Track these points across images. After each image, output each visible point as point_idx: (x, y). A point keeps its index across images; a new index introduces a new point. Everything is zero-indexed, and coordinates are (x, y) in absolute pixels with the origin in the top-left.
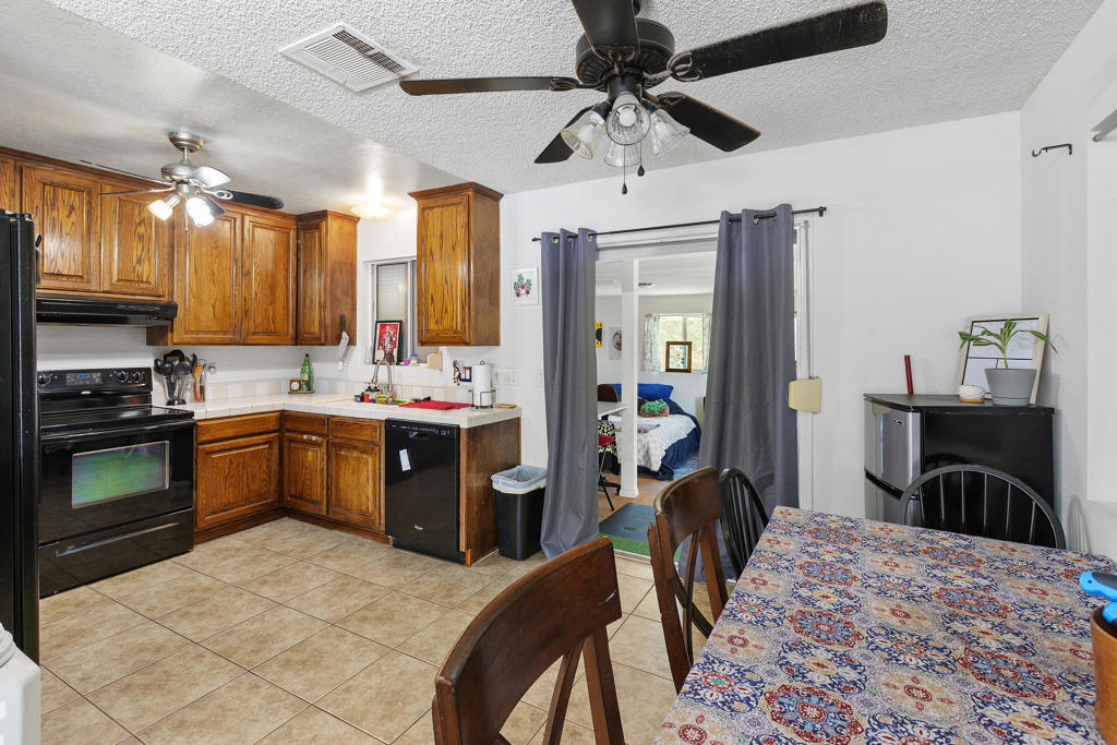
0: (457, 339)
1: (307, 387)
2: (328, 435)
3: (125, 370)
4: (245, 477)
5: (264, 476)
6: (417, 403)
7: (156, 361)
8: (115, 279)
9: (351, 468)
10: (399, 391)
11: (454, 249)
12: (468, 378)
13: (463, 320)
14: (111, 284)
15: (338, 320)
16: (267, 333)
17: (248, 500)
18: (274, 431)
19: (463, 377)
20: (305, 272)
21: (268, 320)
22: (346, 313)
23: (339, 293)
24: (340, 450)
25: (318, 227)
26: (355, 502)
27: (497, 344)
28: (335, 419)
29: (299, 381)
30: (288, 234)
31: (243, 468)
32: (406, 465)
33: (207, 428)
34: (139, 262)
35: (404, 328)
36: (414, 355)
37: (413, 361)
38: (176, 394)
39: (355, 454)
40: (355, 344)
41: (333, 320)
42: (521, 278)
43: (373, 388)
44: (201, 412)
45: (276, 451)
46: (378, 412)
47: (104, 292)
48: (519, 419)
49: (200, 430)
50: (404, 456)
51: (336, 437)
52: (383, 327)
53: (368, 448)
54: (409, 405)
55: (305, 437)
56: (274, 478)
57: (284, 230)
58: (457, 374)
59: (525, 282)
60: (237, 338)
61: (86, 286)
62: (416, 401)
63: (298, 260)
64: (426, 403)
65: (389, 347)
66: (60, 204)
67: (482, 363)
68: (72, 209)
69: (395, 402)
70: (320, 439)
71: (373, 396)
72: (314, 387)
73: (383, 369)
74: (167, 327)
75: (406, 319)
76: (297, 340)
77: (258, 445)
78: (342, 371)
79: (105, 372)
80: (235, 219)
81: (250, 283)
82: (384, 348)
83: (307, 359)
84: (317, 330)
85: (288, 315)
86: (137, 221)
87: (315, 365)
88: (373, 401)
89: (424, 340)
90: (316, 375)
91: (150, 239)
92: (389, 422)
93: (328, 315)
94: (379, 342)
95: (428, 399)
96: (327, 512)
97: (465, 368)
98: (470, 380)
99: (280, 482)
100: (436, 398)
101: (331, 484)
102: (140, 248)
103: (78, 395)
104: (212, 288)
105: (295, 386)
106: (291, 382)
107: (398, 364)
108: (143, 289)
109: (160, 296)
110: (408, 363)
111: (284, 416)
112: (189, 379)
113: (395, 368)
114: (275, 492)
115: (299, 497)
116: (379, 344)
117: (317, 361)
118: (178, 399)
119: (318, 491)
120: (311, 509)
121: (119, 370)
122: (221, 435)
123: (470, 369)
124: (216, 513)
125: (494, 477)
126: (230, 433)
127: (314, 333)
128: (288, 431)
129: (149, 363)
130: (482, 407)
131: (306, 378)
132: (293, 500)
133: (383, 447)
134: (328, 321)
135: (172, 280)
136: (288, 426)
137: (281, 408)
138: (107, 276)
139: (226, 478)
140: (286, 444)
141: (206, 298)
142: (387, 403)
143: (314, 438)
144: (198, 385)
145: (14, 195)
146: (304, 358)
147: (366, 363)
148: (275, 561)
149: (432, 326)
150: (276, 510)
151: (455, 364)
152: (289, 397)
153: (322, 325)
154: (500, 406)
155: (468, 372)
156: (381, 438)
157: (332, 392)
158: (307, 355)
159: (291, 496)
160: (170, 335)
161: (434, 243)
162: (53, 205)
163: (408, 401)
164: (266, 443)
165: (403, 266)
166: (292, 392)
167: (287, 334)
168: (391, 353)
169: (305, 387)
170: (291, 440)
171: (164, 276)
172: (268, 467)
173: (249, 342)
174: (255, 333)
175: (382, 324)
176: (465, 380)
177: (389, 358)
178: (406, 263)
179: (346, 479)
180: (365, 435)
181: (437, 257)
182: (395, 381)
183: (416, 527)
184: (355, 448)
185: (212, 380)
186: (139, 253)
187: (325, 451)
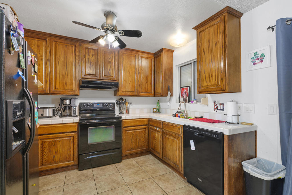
0: (218, 89)
1: (158, 111)
2: (162, 129)
3: (108, 103)
4: (137, 140)
5: (143, 140)
6: (197, 119)
7: (116, 101)
8: (103, 76)
9: (170, 143)
10: (189, 113)
11: (216, 45)
12: (222, 108)
13: (222, 79)
14: (103, 77)
15: (167, 87)
16: (145, 92)
17: (138, 148)
18: (146, 125)
19: (219, 108)
20: (157, 71)
21: (146, 88)
22: (170, 85)
23: (167, 77)
24: (166, 135)
25: (160, 55)
26: (172, 157)
27: (240, 91)
28: (165, 123)
29: (156, 109)
30: (152, 60)
31: (137, 136)
32: (193, 148)
33: (126, 122)
34: (110, 70)
35: (191, 89)
36: (195, 99)
37: (195, 102)
38: (121, 111)
39: (172, 138)
40: (173, 96)
41: (165, 87)
42: (256, 54)
43: (179, 112)
44: (124, 117)
45: (147, 132)
46: (181, 122)
47: (101, 79)
48: (256, 131)
49: (124, 123)
50: (192, 143)
51: (165, 130)
52: (183, 89)
53: (177, 136)
54: (193, 119)
55: (155, 128)
56: (147, 141)
57: (150, 58)
58: (216, 107)
59: (259, 56)
60: (136, 94)
61: (96, 78)
62: (197, 118)
63: (155, 68)
64: (201, 119)
65: (185, 96)
66: (90, 54)
67: (232, 101)
68: (93, 55)
69: (187, 118)
70: (160, 130)
71: (179, 115)
72: (161, 111)
73: (183, 105)
74: (117, 90)
75: (192, 85)
76: (155, 95)
77: (141, 129)
78: (169, 105)
79: (103, 104)
80: (136, 56)
81: (140, 76)
82: (183, 97)
83: (158, 102)
84: (160, 91)
85: (152, 86)
86: (109, 57)
87: (161, 104)
88: (179, 117)
89: (200, 91)
90: (161, 107)
91: (112, 63)
92: (185, 126)
93: (164, 85)
94: (181, 95)
95: (202, 117)
96: (162, 158)
97: (220, 104)
98: (223, 110)
99: (148, 142)
100: (206, 117)
101: (163, 148)
102: (110, 66)
103: (96, 110)
104: (130, 78)
105: (155, 110)
106: (154, 109)
107: (188, 103)
108: (111, 78)
109: (115, 81)
110: (192, 102)
111: (149, 120)
112: (125, 106)
113: (187, 104)
114: (147, 146)
115: (154, 149)
116: (181, 96)
117: (161, 102)
118: (122, 113)
119: (159, 150)
120: (157, 155)
121: (107, 103)
122: (130, 125)
123: (223, 104)
124: (129, 150)
125: (243, 163)
126: (133, 124)
127: (160, 92)
128: (151, 125)
129: (114, 101)
130: (232, 123)
131: (158, 108)
132: (152, 150)
133: (183, 137)
134: (164, 87)
135: (118, 75)
136: (151, 123)
137: (149, 117)
138: (102, 75)
139: (132, 139)
140: (150, 130)
141: (128, 81)
142: (184, 118)
143: (158, 129)
144: (127, 108)
145: (79, 52)
146: (157, 101)
147: (177, 103)
148: (143, 175)
149: (205, 84)
150: (147, 152)
151: (214, 102)
152: (153, 114)
153: (162, 89)
154: (242, 124)
155: (222, 106)
156: (181, 132)
157: (166, 113)
158: (158, 100)
159: (152, 148)
160: (118, 92)
161: (205, 46)
162: (88, 54)
163: (193, 118)
164: (143, 129)
165: (190, 65)
166: (154, 112)
167: (152, 93)
168: (186, 99)
169: (157, 111)
170: (152, 129)
171: (116, 74)
172: (145, 137)
173: (140, 95)
174: (142, 92)
175: (182, 88)
176: (220, 110)
177: (185, 100)
178: (191, 63)
179: (168, 147)
180: (175, 131)
181: (206, 52)
182: (187, 109)
183: (198, 179)
184: (171, 135)
185: (131, 107)
186: (110, 67)
187: (161, 135)
